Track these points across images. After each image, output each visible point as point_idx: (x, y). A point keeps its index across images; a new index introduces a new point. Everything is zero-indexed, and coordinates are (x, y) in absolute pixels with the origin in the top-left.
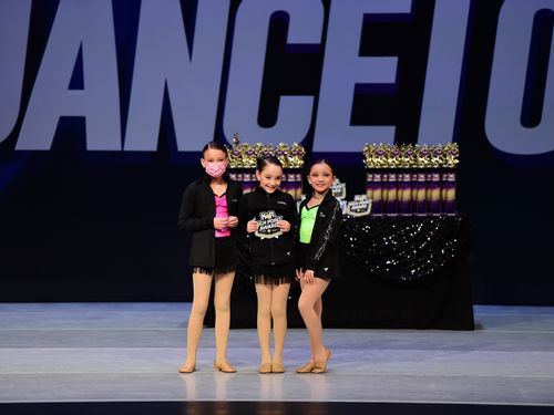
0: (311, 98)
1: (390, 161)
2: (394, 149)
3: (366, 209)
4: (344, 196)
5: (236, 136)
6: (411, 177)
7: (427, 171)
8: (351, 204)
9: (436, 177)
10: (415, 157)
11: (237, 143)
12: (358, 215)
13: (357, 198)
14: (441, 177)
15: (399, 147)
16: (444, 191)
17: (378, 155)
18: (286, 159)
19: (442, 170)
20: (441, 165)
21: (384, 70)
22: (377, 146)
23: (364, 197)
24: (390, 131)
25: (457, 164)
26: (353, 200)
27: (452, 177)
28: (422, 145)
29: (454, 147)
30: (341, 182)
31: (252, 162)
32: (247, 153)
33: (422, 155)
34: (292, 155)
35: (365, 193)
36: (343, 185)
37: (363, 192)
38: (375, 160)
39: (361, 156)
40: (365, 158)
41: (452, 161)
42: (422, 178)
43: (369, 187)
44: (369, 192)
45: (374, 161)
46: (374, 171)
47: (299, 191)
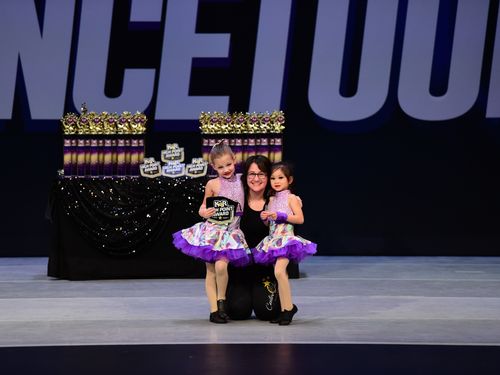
0: (153, 71)
1: (224, 127)
2: (227, 116)
3: (202, 171)
4: (182, 159)
5: (83, 105)
6: (243, 142)
7: (256, 136)
8: (189, 166)
9: (265, 142)
10: (246, 123)
11: (85, 112)
12: (196, 176)
13: (194, 161)
14: (269, 142)
15: (231, 115)
16: (272, 154)
17: (212, 122)
18: (130, 127)
19: (269, 136)
20: (268, 131)
21: (218, 46)
22: (212, 115)
23: (200, 160)
24: (224, 100)
25: (283, 130)
26: (190, 162)
27: (278, 142)
28: (253, 113)
29: (280, 114)
30: (180, 146)
31: (98, 129)
32: (93, 121)
33: (252, 122)
34: (135, 122)
35: (201, 157)
36: (182, 149)
37: (200, 155)
38: (210, 127)
39: (197, 123)
40: (201, 125)
41: (278, 127)
42: (252, 142)
43: (205, 152)
44: (205, 156)
45: (208, 128)
46: (210, 137)
47: (142, 155)
